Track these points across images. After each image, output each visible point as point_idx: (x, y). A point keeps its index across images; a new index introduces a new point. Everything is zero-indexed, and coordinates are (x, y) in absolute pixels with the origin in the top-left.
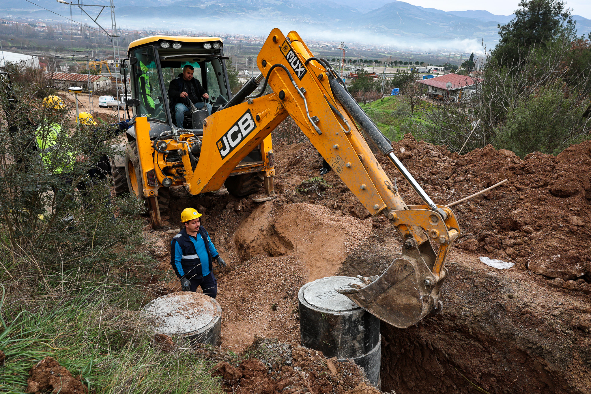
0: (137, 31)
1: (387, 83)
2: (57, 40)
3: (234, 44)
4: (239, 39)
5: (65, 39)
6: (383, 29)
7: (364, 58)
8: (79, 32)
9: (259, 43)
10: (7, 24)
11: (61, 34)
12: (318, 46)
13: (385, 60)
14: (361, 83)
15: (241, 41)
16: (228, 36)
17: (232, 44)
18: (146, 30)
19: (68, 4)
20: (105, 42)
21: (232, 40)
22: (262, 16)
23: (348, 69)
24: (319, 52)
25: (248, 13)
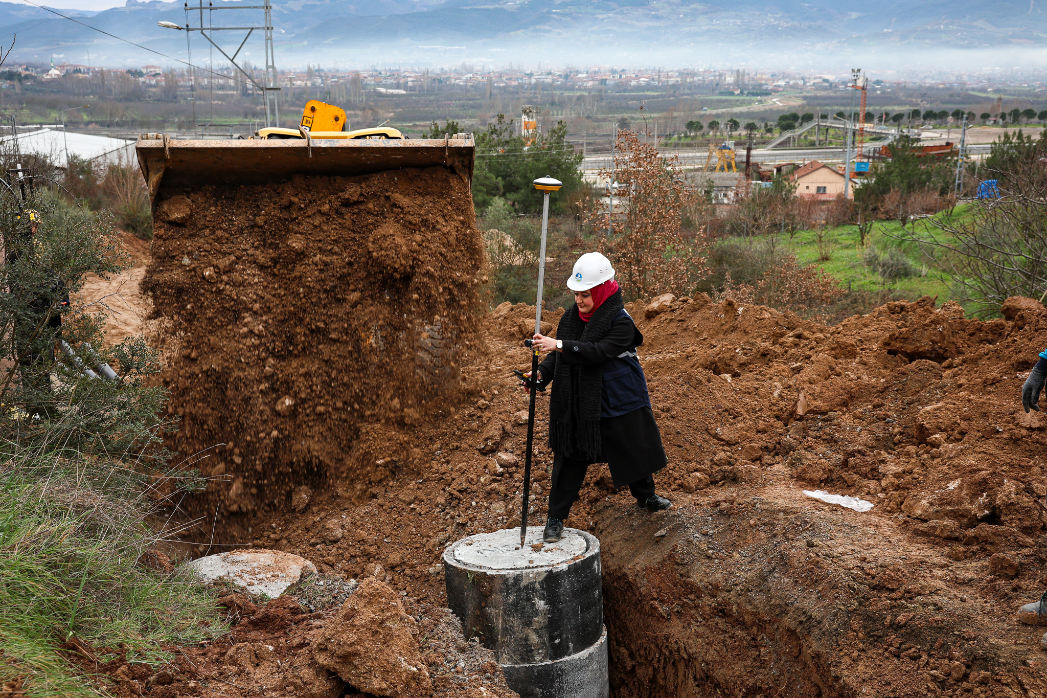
0: (357, 73)
1: (972, 168)
2: (182, 102)
3: (585, 89)
4: (599, 78)
5: (200, 99)
6: (981, 29)
7: (924, 106)
8: (231, 82)
9: (648, 84)
10: (84, 73)
11: (192, 88)
12: (801, 82)
13: (987, 108)
14: (897, 170)
15: (603, 81)
16: (571, 72)
17: (580, 89)
18: (379, 68)
19: (180, 29)
20: (287, 101)
21: (580, 79)
22: (656, 18)
23: (878, 138)
24: (804, 98)
25: (622, 13)
